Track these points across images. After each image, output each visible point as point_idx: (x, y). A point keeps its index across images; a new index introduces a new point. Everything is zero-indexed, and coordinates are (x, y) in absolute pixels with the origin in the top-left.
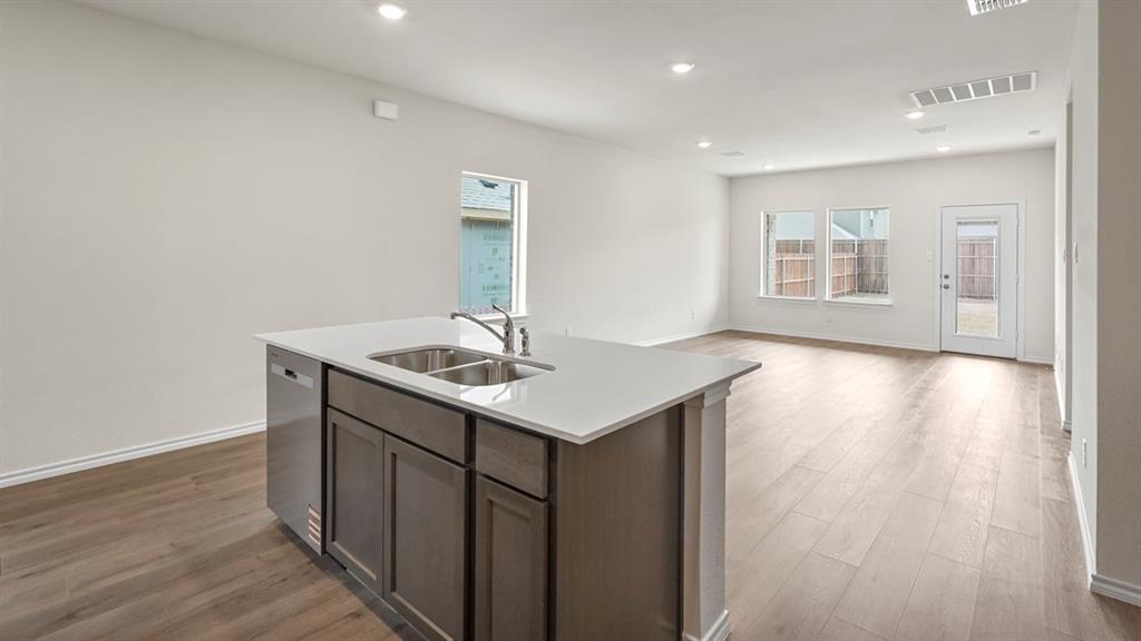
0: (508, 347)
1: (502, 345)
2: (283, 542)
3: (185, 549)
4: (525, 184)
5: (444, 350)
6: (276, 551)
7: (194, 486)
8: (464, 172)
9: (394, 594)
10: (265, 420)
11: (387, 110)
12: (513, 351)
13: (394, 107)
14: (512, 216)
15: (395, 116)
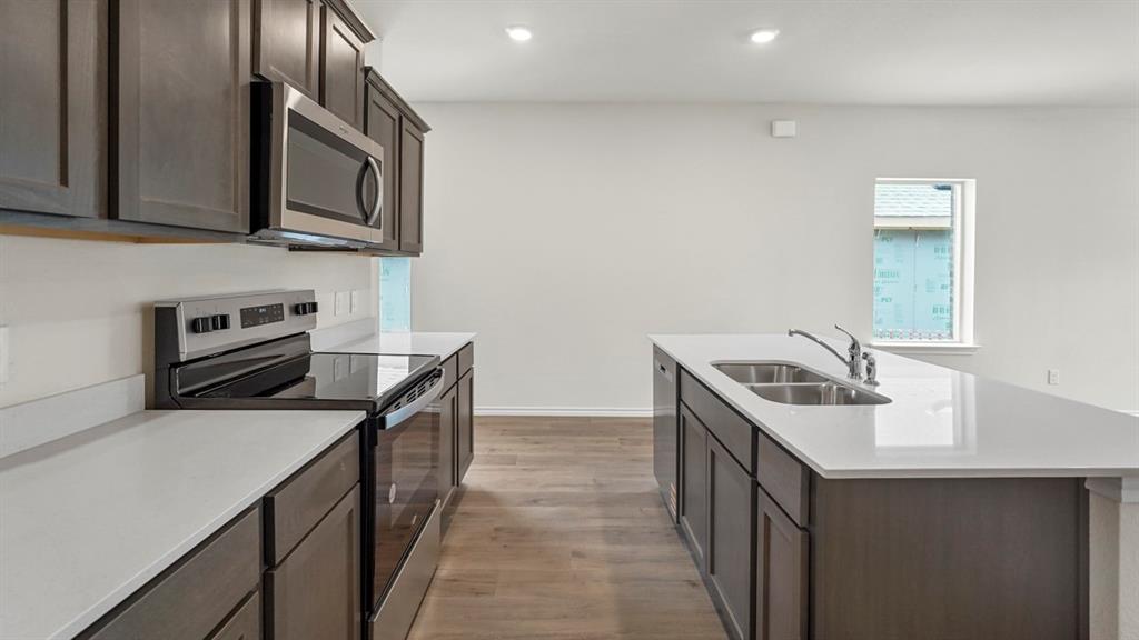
0: (854, 372)
1: (848, 369)
2: (660, 506)
3: (601, 486)
4: (971, 184)
5: (791, 367)
6: (653, 510)
7: (618, 444)
8: (878, 179)
9: (712, 577)
10: (652, 408)
11: (782, 128)
12: (860, 377)
13: (793, 124)
14: (952, 223)
15: (794, 133)
